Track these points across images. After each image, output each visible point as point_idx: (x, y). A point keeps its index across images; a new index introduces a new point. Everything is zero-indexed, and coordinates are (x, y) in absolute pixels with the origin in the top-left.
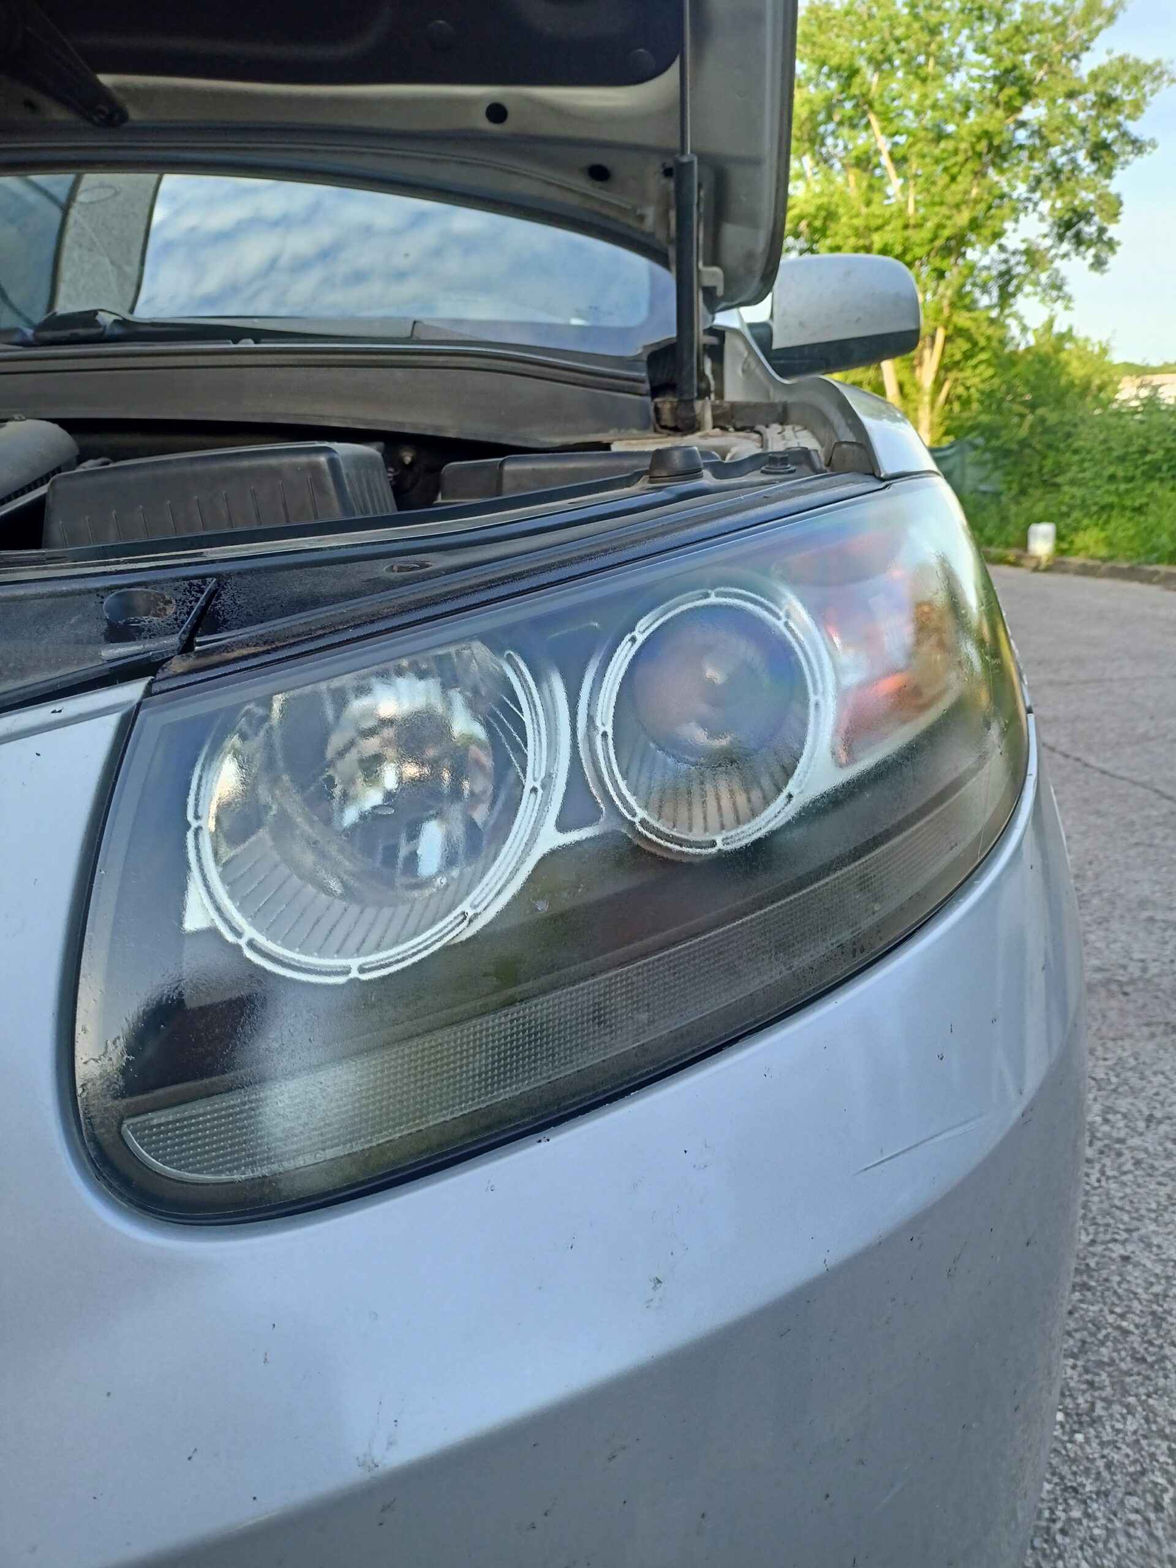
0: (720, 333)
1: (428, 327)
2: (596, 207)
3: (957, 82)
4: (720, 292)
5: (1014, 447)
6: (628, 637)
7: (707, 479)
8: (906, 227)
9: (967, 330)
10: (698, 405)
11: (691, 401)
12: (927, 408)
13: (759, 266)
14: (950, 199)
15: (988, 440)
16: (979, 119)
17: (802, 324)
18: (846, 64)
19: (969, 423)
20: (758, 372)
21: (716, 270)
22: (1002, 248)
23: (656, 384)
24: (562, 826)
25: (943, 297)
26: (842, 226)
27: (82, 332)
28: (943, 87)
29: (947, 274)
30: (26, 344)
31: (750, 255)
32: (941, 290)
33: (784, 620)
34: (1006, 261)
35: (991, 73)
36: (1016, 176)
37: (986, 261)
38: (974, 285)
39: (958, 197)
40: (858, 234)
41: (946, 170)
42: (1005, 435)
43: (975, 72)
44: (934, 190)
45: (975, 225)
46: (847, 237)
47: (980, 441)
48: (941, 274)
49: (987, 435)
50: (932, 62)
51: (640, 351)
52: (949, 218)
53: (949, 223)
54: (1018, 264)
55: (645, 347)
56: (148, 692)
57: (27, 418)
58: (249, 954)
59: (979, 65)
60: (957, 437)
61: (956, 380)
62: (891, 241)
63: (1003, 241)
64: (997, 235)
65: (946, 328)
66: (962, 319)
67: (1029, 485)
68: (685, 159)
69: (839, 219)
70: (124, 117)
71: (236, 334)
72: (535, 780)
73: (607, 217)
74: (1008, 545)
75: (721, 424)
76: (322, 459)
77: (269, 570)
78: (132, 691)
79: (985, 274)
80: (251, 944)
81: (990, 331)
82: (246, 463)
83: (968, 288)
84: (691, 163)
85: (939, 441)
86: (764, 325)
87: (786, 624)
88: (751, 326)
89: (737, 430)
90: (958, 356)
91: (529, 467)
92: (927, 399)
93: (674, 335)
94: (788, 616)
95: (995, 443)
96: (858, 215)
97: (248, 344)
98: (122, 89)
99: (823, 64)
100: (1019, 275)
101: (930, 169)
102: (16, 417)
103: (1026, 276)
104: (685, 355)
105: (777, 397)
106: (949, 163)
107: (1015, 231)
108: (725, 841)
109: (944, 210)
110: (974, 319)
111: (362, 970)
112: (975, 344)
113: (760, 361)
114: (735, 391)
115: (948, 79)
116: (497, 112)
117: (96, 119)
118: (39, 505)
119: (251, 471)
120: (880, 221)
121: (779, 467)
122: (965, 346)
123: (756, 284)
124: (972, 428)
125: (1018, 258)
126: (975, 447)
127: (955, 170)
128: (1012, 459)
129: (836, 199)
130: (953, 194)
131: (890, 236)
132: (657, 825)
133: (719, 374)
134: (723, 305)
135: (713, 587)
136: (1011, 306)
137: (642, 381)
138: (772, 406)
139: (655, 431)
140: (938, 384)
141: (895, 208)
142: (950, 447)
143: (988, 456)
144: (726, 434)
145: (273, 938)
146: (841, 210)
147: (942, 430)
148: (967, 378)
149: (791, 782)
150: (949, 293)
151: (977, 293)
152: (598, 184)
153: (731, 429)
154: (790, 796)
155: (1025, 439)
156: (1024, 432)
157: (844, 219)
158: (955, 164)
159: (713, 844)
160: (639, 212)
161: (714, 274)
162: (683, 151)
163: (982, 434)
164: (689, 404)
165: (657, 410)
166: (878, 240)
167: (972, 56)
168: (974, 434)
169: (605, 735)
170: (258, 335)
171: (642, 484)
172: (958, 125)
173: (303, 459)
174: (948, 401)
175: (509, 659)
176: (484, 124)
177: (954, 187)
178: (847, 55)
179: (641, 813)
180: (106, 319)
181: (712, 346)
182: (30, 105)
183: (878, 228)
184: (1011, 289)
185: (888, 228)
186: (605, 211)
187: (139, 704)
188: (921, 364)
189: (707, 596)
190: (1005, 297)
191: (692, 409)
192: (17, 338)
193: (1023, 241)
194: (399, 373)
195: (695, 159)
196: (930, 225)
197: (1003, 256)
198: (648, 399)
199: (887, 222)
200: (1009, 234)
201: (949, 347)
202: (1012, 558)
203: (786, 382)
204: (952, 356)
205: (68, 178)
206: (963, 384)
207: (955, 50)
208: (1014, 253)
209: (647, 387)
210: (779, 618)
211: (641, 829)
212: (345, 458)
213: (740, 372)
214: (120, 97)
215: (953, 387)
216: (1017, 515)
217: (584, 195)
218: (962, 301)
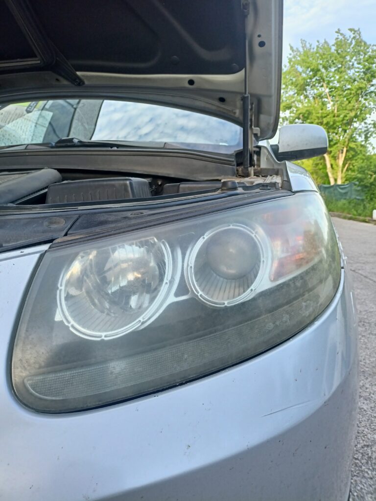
0: (260, 147)
1: (169, 144)
2: (221, 110)
3: (351, 73)
4: (259, 135)
5: (369, 185)
6: (202, 237)
7: (240, 190)
8: (334, 116)
9: (354, 148)
10: (250, 169)
11: (248, 167)
12: (341, 172)
13: (271, 127)
14: (348, 108)
15: (360, 183)
16: (358, 84)
17: (288, 145)
18: (316, 68)
19: (354, 177)
20: (271, 159)
21: (258, 128)
22: (365, 123)
23: (239, 162)
24: (177, 295)
25: (346, 138)
26: (314, 116)
27: (69, 144)
28: (347, 74)
29: (347, 131)
30: (52, 147)
31: (269, 124)
32: (345, 136)
33: (254, 234)
34: (367, 127)
35: (362, 70)
36: (370, 101)
37: (360, 127)
38: (356, 134)
39: (351, 108)
40: (318, 118)
41: (347, 99)
42: (365, 181)
43: (357, 70)
44: (343, 105)
45: (356, 116)
46: (315, 120)
47: (357, 183)
48: (345, 131)
49: (360, 181)
50: (343, 67)
51: (233, 152)
52: (348, 114)
53: (348, 115)
54: (371, 128)
55: (235, 151)
56: (50, 248)
57: (49, 168)
58: (71, 329)
59: (358, 68)
60: (350, 181)
61: (350, 164)
62: (329, 121)
63: (366, 121)
64: (363, 119)
65: (347, 147)
66: (352, 145)
67: (373, 197)
68: (246, 96)
69: (313, 114)
70: (84, 83)
71: (112, 145)
72: (167, 280)
73: (224, 113)
74: (366, 216)
75: (257, 175)
76: (128, 182)
77: (95, 213)
78: (45, 247)
79: (360, 131)
80: (73, 326)
81: (361, 149)
82: (105, 183)
83: (354, 135)
84: (248, 97)
85: (344, 183)
86: (277, 146)
87: (255, 236)
88: (271, 146)
89: (262, 176)
90: (351, 156)
91: (187, 186)
92: (340, 169)
93: (242, 148)
94: (256, 233)
95: (362, 183)
96: (318, 113)
97: (115, 148)
98: (83, 76)
99: (308, 68)
100: (371, 131)
101: (342, 99)
102: (45, 168)
103: (373, 132)
104: (246, 154)
105: (276, 167)
106: (349, 97)
107: (370, 117)
108: (228, 303)
109: (347, 112)
110: (356, 145)
111: (106, 336)
112: (356, 152)
113: (272, 156)
114: (264, 165)
115: (349, 72)
116: (191, 82)
117: (75, 84)
118: (45, 194)
119: (107, 185)
120: (326, 115)
121: (265, 188)
122: (353, 153)
123: (270, 133)
124: (355, 178)
125: (371, 126)
126: (355, 185)
127: (350, 99)
128: (368, 189)
129: (312, 108)
130: (350, 106)
131: (329, 119)
132: (206, 297)
133: (259, 160)
134: (261, 139)
135: (231, 223)
136: (369, 141)
137: (233, 162)
138: (273, 169)
139: (236, 176)
140: (344, 165)
141: (331, 111)
142: (347, 185)
143: (359, 188)
144: (258, 177)
145: (79, 324)
146: (313, 111)
147: (345, 179)
148: (353, 163)
149: (253, 285)
150: (348, 137)
151: (357, 137)
152: (222, 103)
153: (261, 176)
154: (252, 290)
155: (373, 182)
156: (372, 180)
157: (314, 114)
158: (350, 98)
159: (224, 304)
160: (234, 111)
161: (257, 130)
162: (245, 93)
163: (358, 181)
164: (247, 169)
165: (237, 170)
166: (325, 121)
167: (356, 65)
168: (356, 180)
169: (191, 267)
170: (118, 146)
171: (219, 191)
172: (351, 86)
173: (122, 182)
174: (347, 170)
175: (163, 243)
176: (187, 85)
177: (350, 104)
178: (316, 66)
179: (201, 293)
180: (76, 141)
181: (257, 151)
182: (57, 80)
183: (325, 117)
184: (369, 135)
185: (328, 117)
186: (224, 111)
187: (46, 251)
188: (338, 158)
189: (229, 226)
190: (367, 138)
191: (248, 170)
192: (50, 145)
193: (372, 121)
194: (158, 158)
195: (249, 96)
196: (342, 116)
197: (366, 126)
198: (235, 167)
199: (328, 115)
200: (368, 119)
201: (347, 153)
202: (367, 220)
203: (279, 162)
204: (349, 156)
205: (77, 101)
206: (352, 165)
207: (351, 63)
208: (370, 124)
209: (235, 163)
210: (253, 234)
211: (200, 297)
212: (135, 182)
213: (265, 159)
214: (82, 78)
215: (349, 166)
216: (369, 207)
217: (218, 106)
218: (352, 139)
